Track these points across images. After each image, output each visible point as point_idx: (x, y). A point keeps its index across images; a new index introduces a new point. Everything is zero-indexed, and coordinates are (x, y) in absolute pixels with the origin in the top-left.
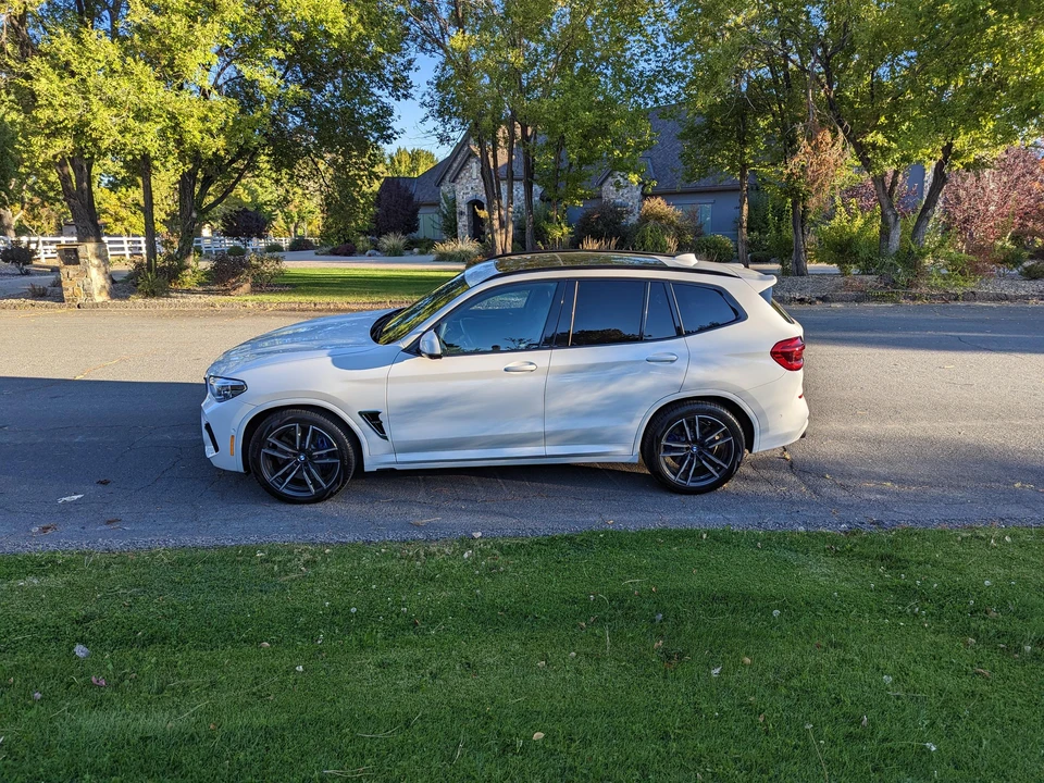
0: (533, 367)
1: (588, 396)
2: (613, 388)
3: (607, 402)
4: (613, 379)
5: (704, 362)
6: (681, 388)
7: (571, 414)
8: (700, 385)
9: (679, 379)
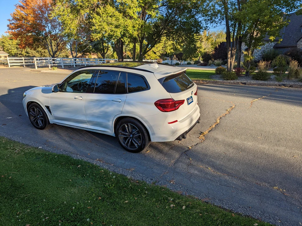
0: (81, 98)
1: (96, 111)
2: (103, 109)
3: (102, 113)
4: (103, 106)
5: (129, 104)
6: (122, 112)
7: (93, 116)
8: (128, 112)
9: (121, 109)
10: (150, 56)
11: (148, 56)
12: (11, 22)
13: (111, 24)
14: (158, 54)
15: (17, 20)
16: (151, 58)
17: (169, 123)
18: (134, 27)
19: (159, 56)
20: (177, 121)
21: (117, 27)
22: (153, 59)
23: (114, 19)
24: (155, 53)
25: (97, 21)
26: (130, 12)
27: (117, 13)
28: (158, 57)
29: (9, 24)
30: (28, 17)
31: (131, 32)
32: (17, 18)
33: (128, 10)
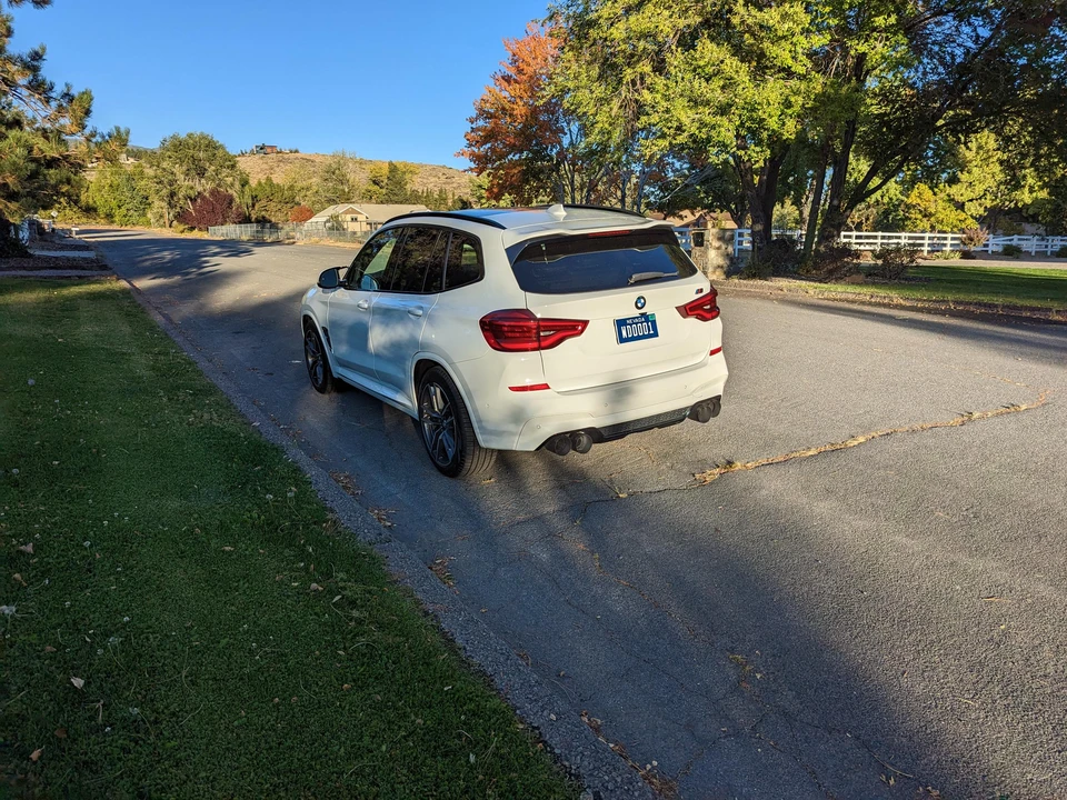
0: (367, 306)
6: (424, 347)
10: (932, 219)
11: (925, 216)
12: (474, 126)
13: (707, 103)
14: (975, 209)
15: (490, 116)
16: (939, 227)
17: (512, 389)
18: (788, 104)
19: (980, 220)
20: (546, 387)
21: (724, 110)
22: (945, 228)
23: (717, 83)
24: (961, 206)
25: (659, 96)
26: (781, 54)
27: (732, 64)
28: (970, 221)
29: (469, 131)
30: (515, 107)
31: (773, 124)
32: (488, 113)
33: (771, 49)
